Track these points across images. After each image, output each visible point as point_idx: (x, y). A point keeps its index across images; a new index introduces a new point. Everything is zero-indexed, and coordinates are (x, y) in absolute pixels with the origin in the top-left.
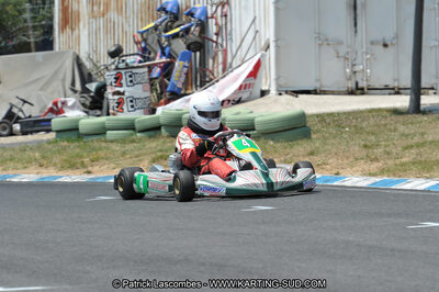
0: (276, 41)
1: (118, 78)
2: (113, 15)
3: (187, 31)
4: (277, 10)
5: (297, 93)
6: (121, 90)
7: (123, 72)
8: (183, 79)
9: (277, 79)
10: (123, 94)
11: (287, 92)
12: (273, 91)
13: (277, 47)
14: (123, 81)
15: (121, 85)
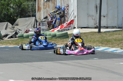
0: (77, 15)
1: (40, 24)
2: (47, 8)
3: (60, 13)
4: (77, 8)
5: (82, 28)
6: (40, 27)
7: (41, 23)
8: (58, 25)
9: (77, 24)
10: (41, 28)
11: (80, 28)
12: (76, 28)
13: (77, 17)
14: (41, 25)
15: (40, 26)
